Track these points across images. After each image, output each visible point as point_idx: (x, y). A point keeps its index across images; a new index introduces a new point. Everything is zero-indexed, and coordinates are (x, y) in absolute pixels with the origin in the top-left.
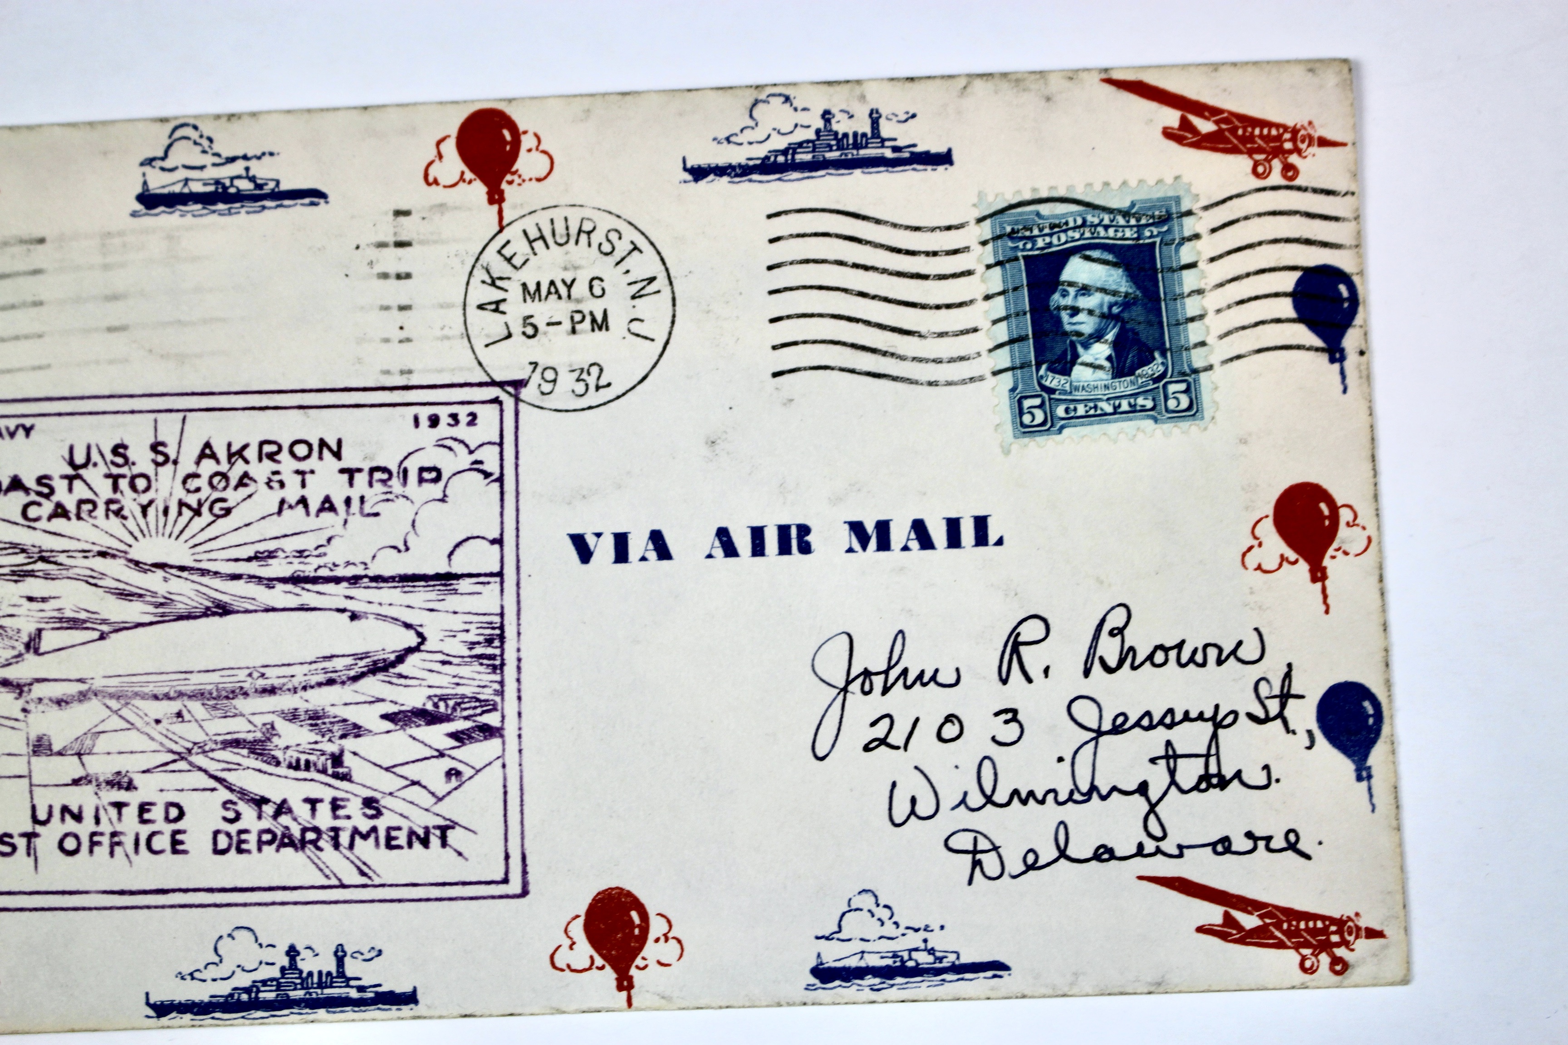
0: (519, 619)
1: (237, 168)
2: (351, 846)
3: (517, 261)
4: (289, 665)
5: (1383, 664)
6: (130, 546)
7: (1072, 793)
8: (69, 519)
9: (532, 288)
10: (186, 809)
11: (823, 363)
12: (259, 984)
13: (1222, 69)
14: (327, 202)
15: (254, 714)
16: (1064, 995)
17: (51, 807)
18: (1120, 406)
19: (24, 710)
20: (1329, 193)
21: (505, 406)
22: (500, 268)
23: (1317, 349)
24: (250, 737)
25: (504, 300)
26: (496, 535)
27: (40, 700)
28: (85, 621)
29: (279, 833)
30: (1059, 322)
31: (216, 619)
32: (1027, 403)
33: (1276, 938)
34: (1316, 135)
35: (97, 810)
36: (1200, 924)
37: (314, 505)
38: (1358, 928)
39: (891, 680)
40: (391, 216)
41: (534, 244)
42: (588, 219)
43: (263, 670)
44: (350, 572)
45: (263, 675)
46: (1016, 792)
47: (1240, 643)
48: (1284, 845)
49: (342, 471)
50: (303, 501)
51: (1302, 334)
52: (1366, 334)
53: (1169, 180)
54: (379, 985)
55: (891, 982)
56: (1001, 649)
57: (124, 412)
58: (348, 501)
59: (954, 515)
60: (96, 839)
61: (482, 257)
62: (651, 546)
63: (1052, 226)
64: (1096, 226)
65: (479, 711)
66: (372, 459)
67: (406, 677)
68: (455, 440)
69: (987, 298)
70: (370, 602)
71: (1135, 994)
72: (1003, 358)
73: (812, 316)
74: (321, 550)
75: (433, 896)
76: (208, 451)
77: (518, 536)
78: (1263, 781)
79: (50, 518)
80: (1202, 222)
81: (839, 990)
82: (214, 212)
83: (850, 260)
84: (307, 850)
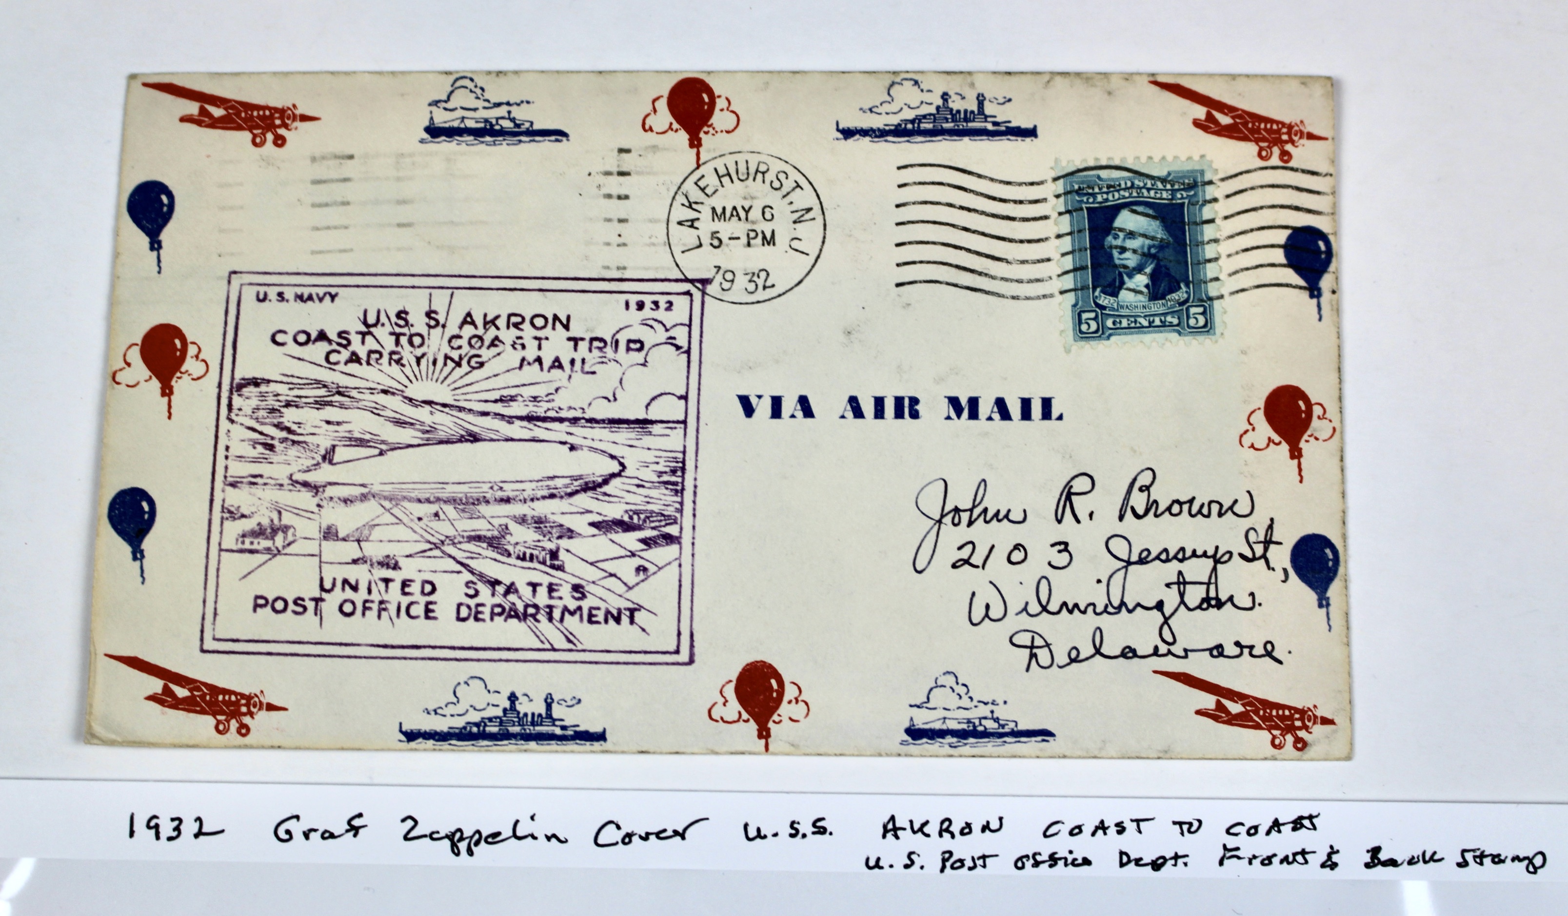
0: (697, 456)
1: (502, 111)
2: (562, 620)
3: (709, 191)
4: (521, 482)
5: (1341, 522)
6: (406, 387)
7: (1106, 606)
8: (361, 364)
9: (719, 211)
10: (437, 586)
11: (934, 278)
12: (486, 721)
13: (1238, 79)
14: (568, 140)
15: (493, 517)
16: (1095, 757)
17: (334, 579)
18: (1153, 321)
19: (319, 506)
20: (1313, 173)
21: (694, 298)
22: (695, 195)
23: (1301, 288)
24: (489, 534)
25: (698, 219)
26: (683, 393)
27: (331, 498)
28: (368, 441)
29: (507, 608)
30: (1111, 257)
31: (468, 444)
32: (1085, 316)
33: (1254, 721)
34: (1306, 131)
35: (370, 583)
36: (1198, 708)
37: (547, 363)
38: (1315, 717)
39: (975, 515)
40: (616, 152)
41: (722, 179)
42: (764, 163)
43: (501, 485)
44: (571, 414)
45: (501, 488)
46: (1065, 604)
47: (1236, 501)
48: (1263, 652)
49: (569, 339)
50: (539, 360)
51: (1291, 276)
52: (1337, 278)
53: (1196, 158)
54: (578, 726)
55: (965, 741)
56: (1058, 496)
57: (407, 287)
58: (572, 362)
59: (1026, 396)
60: (367, 605)
61: (682, 187)
62: (799, 407)
63: (1109, 187)
64: (1141, 188)
65: (663, 523)
66: (592, 331)
67: (609, 495)
68: (656, 320)
69: (1059, 236)
70: (585, 438)
71: (1148, 758)
72: (1068, 282)
73: (927, 243)
74: (551, 397)
75: (621, 660)
76: (469, 319)
77: (699, 394)
78: (1250, 605)
79: (346, 363)
80: (1219, 189)
81: (925, 745)
82: (483, 142)
83: (958, 203)
84: (528, 621)
